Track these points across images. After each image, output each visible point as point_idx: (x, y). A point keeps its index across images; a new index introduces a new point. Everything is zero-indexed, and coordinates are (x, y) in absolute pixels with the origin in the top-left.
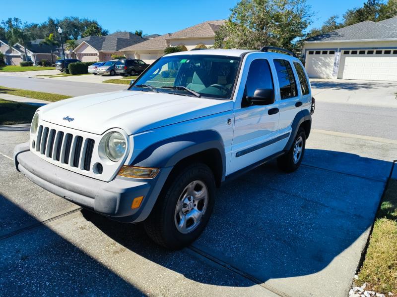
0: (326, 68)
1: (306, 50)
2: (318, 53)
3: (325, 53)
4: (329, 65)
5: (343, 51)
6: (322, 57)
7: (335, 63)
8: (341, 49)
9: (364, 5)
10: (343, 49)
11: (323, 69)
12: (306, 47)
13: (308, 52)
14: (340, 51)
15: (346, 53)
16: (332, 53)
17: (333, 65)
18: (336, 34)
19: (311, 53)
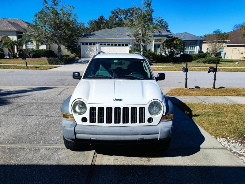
0: (92, 52)
1: (80, 42)
2: (87, 44)
3: (90, 44)
4: (93, 51)
5: (99, 44)
6: (89, 46)
7: (97, 50)
8: (98, 43)
9: (98, 19)
10: (99, 43)
11: (91, 53)
12: (80, 41)
13: (81, 43)
14: (98, 44)
15: (101, 45)
16: (94, 44)
17: (95, 50)
18: (94, 35)
19: (83, 44)
